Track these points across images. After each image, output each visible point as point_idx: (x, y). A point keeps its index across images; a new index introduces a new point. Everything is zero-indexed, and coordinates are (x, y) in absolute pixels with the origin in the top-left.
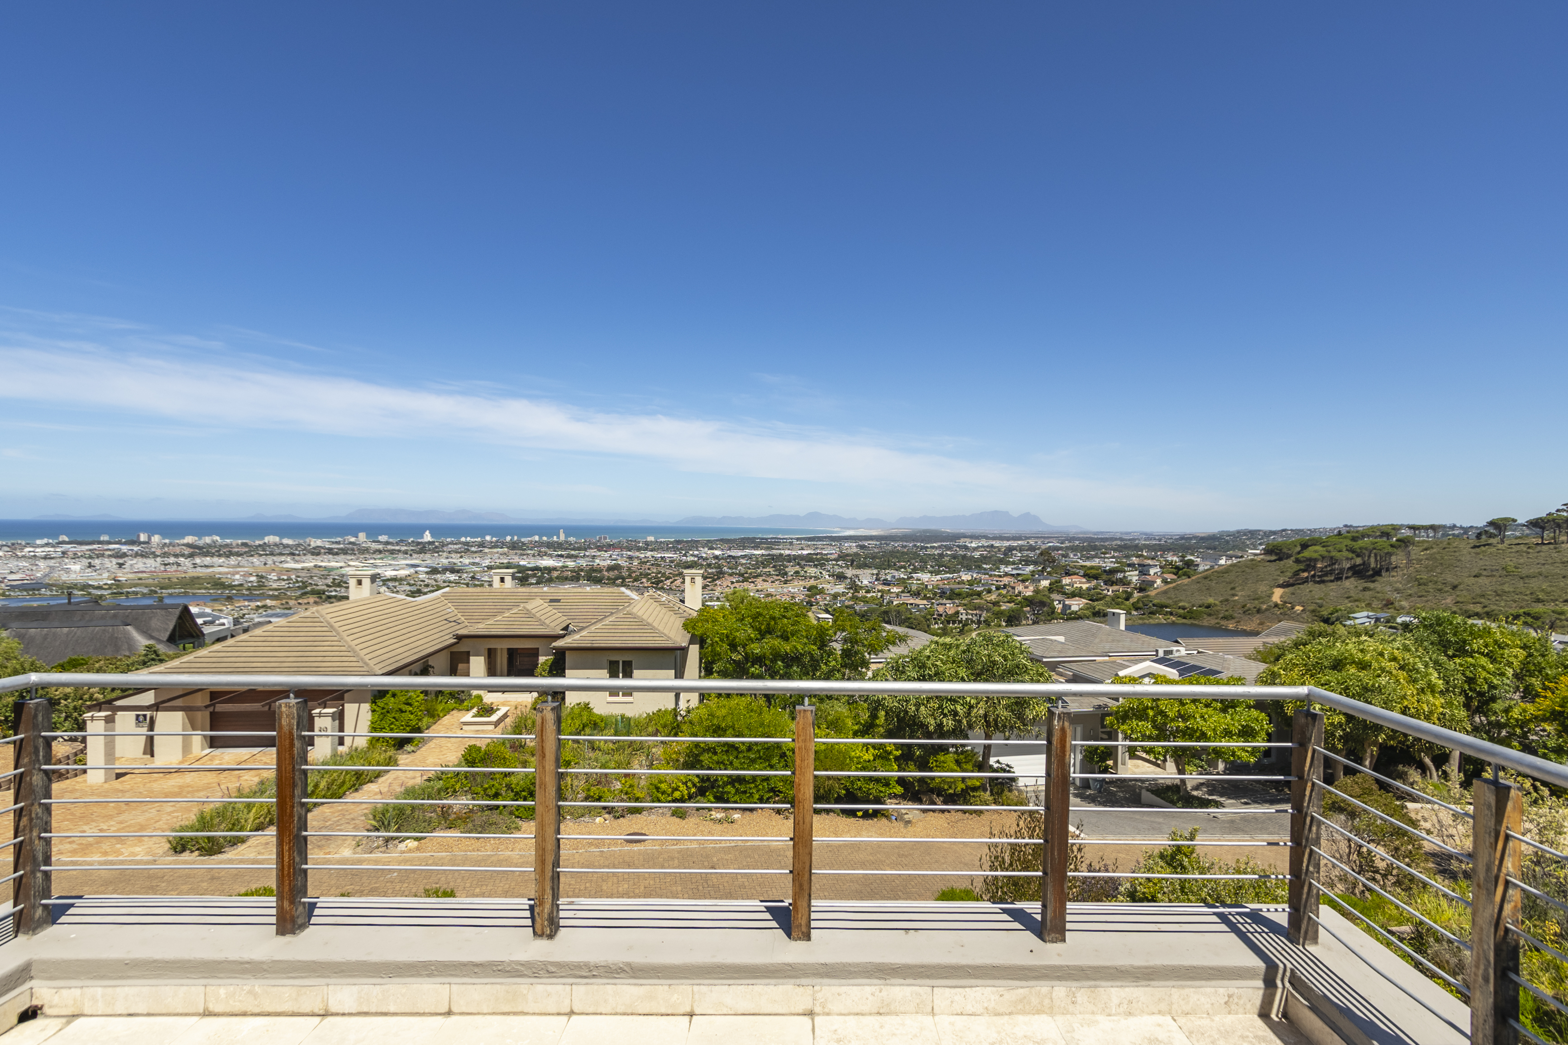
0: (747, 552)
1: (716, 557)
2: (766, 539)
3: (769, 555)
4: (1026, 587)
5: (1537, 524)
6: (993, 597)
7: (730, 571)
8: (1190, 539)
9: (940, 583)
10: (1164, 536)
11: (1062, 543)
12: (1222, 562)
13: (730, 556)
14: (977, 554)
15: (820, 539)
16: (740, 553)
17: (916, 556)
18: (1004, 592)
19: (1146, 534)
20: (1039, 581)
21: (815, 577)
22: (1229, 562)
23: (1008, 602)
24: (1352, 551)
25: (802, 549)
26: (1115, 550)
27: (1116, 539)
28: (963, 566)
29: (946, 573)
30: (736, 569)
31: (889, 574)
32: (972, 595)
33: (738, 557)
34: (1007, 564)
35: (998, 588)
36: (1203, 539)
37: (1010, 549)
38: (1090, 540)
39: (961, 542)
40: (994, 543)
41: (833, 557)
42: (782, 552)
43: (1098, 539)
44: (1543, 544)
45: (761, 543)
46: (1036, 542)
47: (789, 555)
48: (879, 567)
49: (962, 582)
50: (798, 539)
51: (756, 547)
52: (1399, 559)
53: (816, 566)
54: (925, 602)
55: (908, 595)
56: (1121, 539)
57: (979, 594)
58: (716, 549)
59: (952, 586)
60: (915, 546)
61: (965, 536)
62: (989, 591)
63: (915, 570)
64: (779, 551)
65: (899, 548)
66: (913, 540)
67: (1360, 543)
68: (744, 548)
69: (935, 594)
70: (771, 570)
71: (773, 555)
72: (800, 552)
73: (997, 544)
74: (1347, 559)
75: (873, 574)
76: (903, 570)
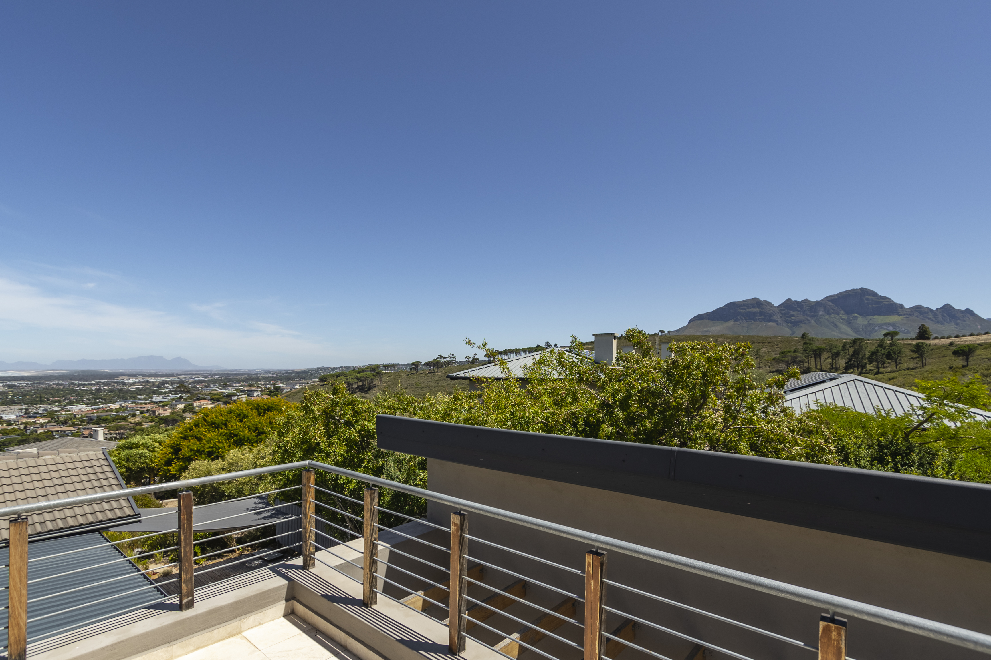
4: (166, 410)
5: (428, 364)
6: (137, 419)
8: (291, 373)
9: (89, 412)
10: (276, 372)
11: (206, 378)
12: (297, 387)
14: (133, 388)
17: (73, 391)
18: (147, 415)
19: (265, 370)
20: (176, 405)
22: (301, 387)
23: (150, 422)
24: (357, 379)
26: (243, 381)
27: (245, 374)
28: (119, 398)
29: (102, 403)
31: (41, 408)
32: (117, 419)
34: (159, 394)
35: (142, 413)
36: (298, 373)
37: (163, 383)
38: (227, 375)
39: (120, 379)
40: (149, 379)
43: (232, 374)
44: (430, 373)
46: (185, 378)
48: (30, 403)
49: (111, 410)
52: (377, 382)
54: (72, 428)
55: (55, 424)
56: (248, 374)
57: (124, 419)
59: (100, 414)
60: (72, 384)
61: (123, 375)
62: (134, 415)
63: (70, 403)
65: (55, 386)
66: (71, 379)
67: (361, 375)
69: (83, 421)
73: (152, 380)
74: (355, 383)
75: (22, 409)
76: (57, 404)
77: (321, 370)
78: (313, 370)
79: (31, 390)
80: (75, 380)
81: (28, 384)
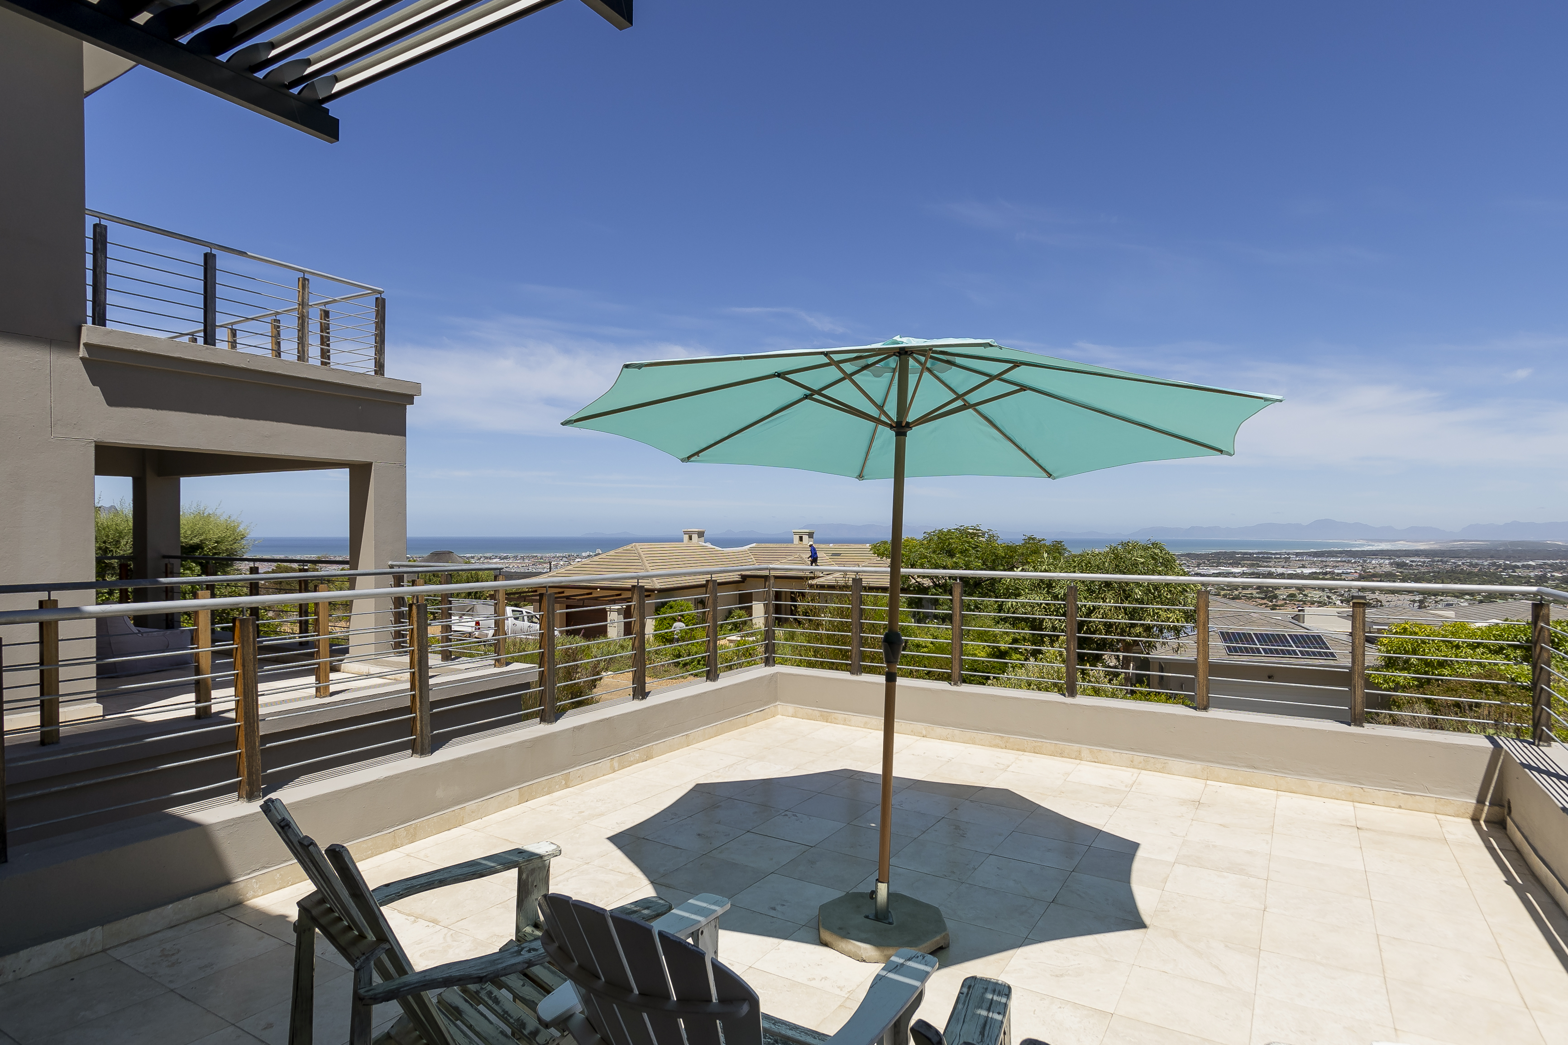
2: (1250, 554)
15: (1331, 554)
21: (1319, 602)
25: (1304, 567)
45: (1243, 559)
50: (1297, 554)
60: (1494, 564)
68: (1219, 564)
79: (1429, 572)
80: (1499, 559)
81: (1424, 562)
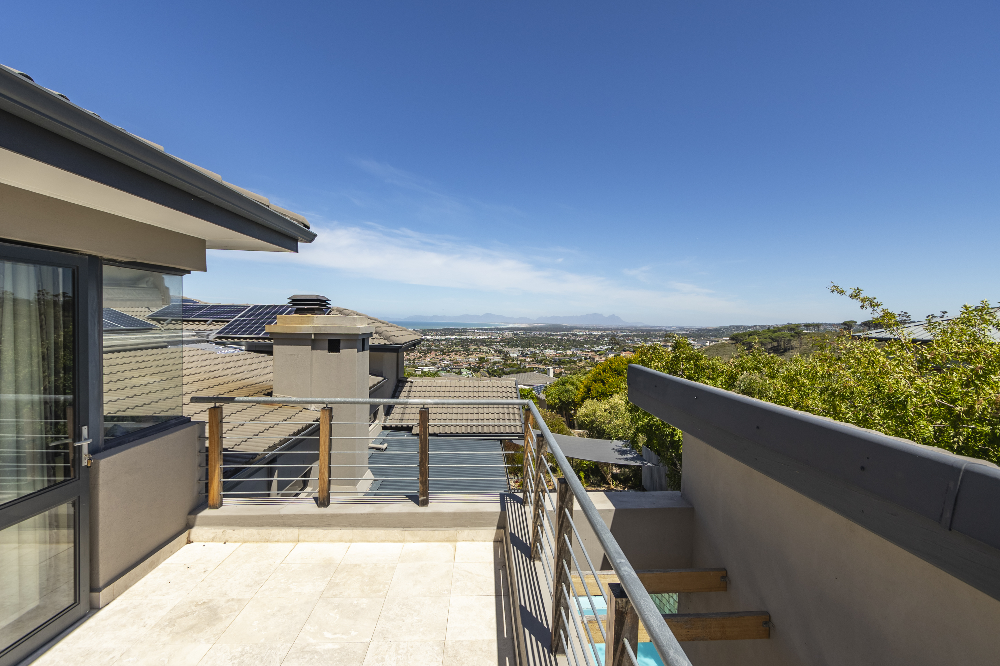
0: (447, 337)
1: (428, 340)
3: (459, 339)
4: (601, 358)
6: (583, 364)
7: (435, 348)
8: (703, 330)
9: (554, 356)
10: (689, 329)
11: (631, 333)
12: (707, 344)
13: (436, 339)
14: (582, 339)
16: (442, 338)
17: (547, 340)
18: (589, 361)
19: (679, 328)
20: (609, 355)
22: (711, 344)
23: (591, 367)
24: (771, 338)
26: (661, 337)
27: (663, 330)
28: (573, 346)
29: (563, 350)
30: (439, 347)
31: (528, 350)
32: (570, 363)
33: (441, 340)
34: (598, 344)
35: (586, 359)
36: (710, 331)
37: (602, 336)
38: (649, 331)
39: (574, 332)
40: (592, 332)
41: (497, 340)
42: (468, 337)
43: (652, 330)
46: (617, 332)
47: (472, 339)
48: (525, 346)
49: (567, 355)
51: (452, 334)
52: (795, 343)
53: (487, 346)
54: (544, 367)
55: (535, 362)
56: (665, 331)
57: (574, 362)
58: (428, 335)
59: (560, 358)
61: (576, 328)
62: (581, 361)
63: (545, 348)
64: (466, 337)
65: (537, 335)
66: (546, 331)
67: (776, 334)
69: (550, 362)
70: (460, 348)
71: (462, 339)
72: (478, 337)
73: (594, 333)
74: (769, 343)
75: (520, 351)
76: (538, 348)
77: (734, 328)
78: (725, 328)
